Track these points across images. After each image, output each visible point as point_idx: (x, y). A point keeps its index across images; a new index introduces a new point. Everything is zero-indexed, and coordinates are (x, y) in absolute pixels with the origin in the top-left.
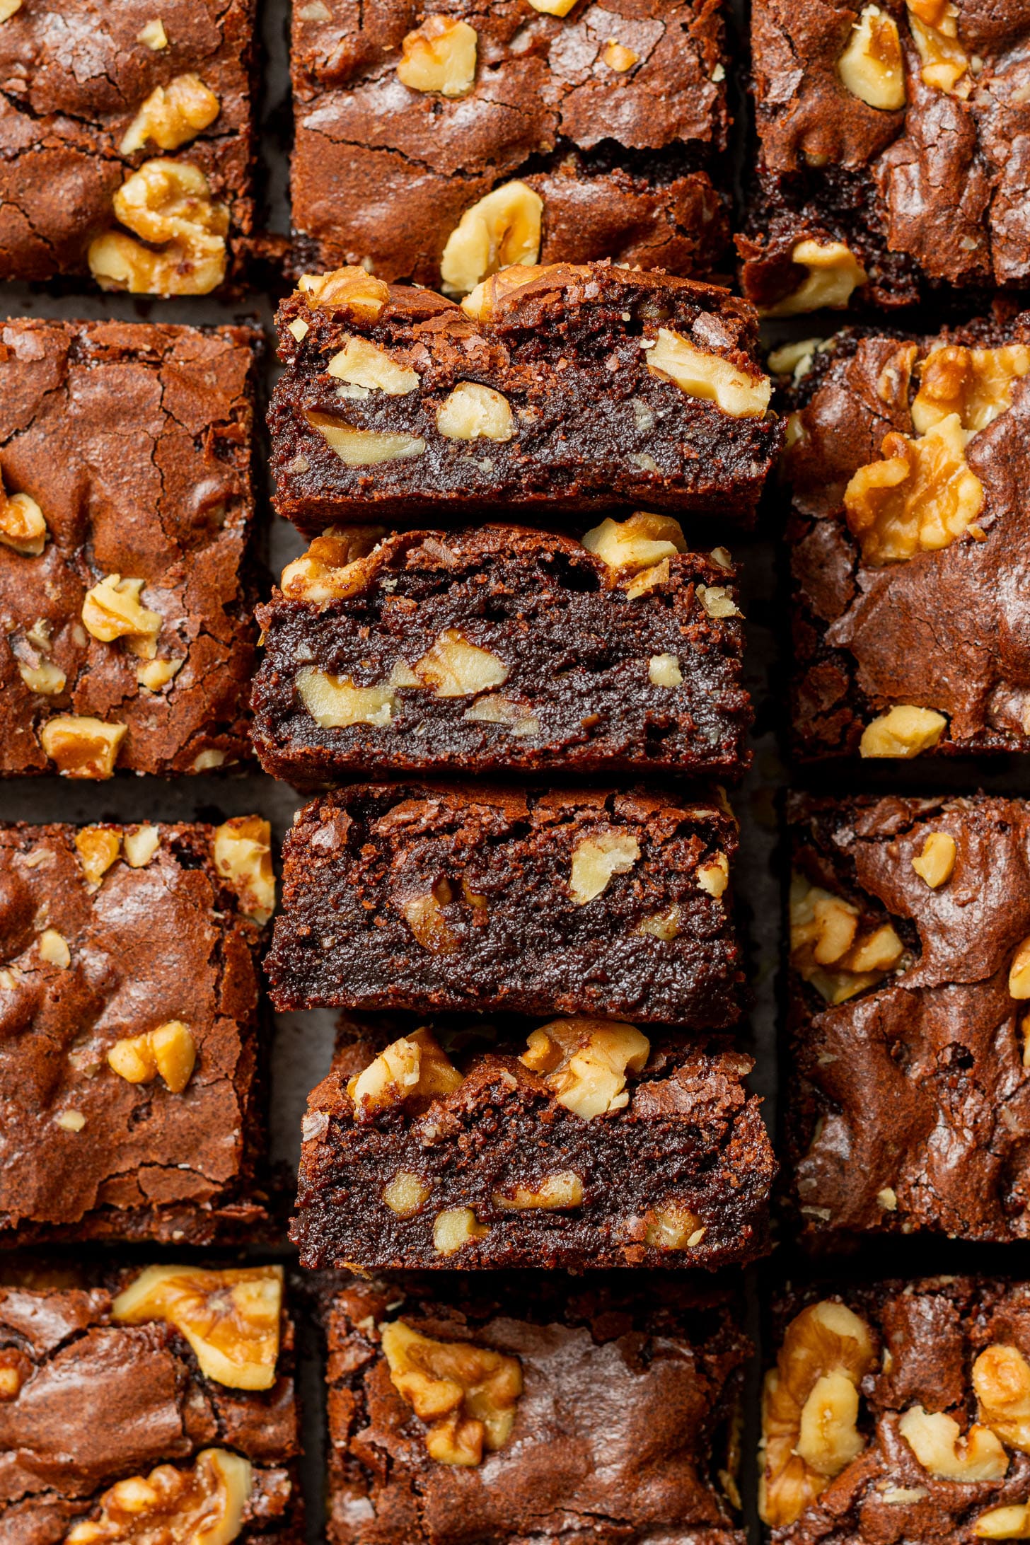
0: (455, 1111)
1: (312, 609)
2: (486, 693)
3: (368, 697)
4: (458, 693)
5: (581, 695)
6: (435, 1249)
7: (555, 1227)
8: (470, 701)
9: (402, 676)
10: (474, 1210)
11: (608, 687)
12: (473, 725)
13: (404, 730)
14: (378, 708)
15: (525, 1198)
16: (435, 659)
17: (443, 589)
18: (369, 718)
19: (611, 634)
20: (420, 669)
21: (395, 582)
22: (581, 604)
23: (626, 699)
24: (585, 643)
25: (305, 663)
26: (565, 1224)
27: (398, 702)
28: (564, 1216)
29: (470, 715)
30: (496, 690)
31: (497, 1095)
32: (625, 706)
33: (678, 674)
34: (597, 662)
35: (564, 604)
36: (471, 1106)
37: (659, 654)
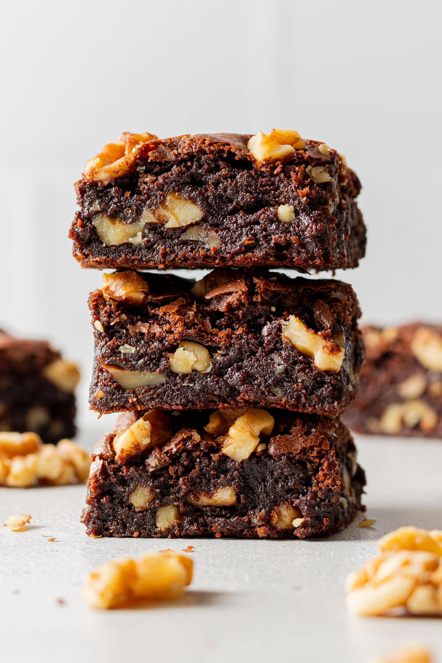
0: (167, 453)
1: (99, 184)
2: (192, 225)
3: (130, 229)
4: (177, 226)
5: (242, 227)
6: (156, 527)
7: (221, 516)
8: (183, 230)
9: (147, 217)
10: (178, 507)
11: (257, 222)
12: (185, 243)
13: (150, 247)
14: (135, 235)
15: (204, 500)
16: (166, 207)
17: (169, 170)
18: (131, 240)
19: (259, 194)
20: (157, 213)
21: (144, 168)
22: (241, 177)
23: (265, 230)
24: (244, 198)
25: (97, 213)
26: (226, 514)
27: (146, 231)
28: (225, 510)
29: (183, 237)
30: (197, 224)
31: (189, 445)
32: (264, 233)
33: (293, 215)
34: (250, 209)
35: (233, 177)
36: (175, 450)
37: (284, 204)
